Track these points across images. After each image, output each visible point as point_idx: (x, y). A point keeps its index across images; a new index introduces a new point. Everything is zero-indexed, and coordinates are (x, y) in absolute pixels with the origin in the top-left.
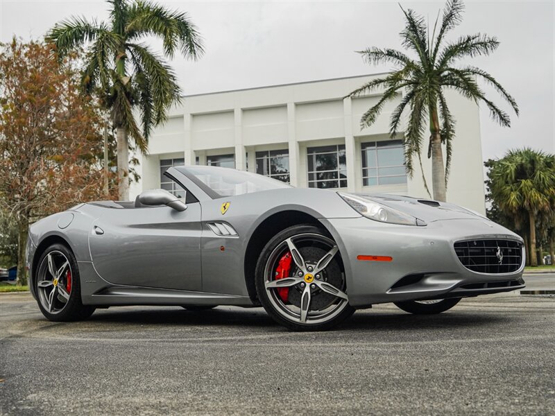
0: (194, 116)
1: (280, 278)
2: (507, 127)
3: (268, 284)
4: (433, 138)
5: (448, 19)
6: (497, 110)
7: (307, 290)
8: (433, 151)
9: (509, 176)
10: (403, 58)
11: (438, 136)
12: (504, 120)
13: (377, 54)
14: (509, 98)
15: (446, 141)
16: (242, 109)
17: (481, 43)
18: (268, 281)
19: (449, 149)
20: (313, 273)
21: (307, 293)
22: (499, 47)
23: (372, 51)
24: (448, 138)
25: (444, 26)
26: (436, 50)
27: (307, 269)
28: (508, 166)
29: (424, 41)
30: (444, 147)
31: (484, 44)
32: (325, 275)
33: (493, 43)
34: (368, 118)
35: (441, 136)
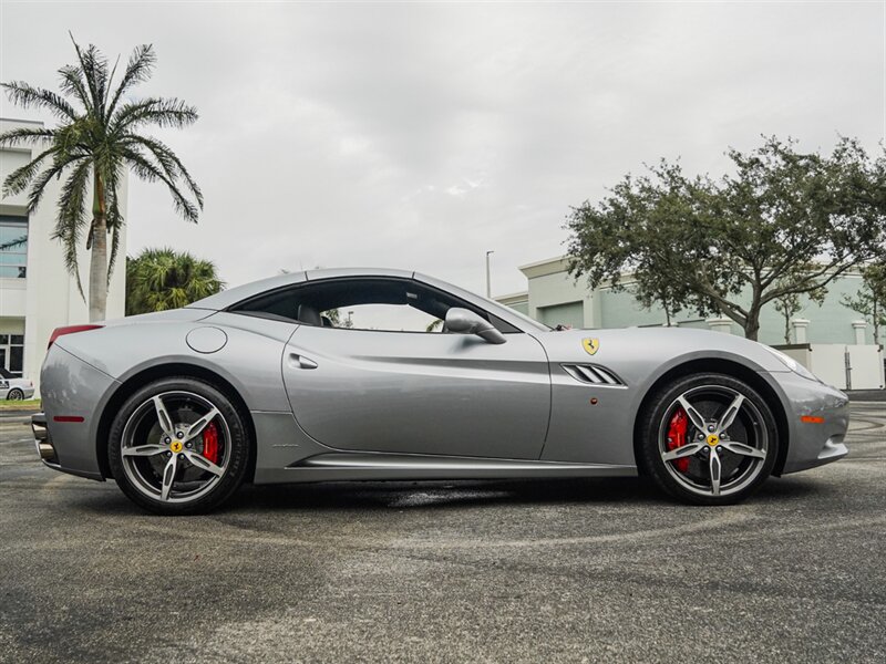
1: (677, 447)
2: (193, 223)
3: (665, 456)
4: (95, 224)
5: (133, 71)
6: (183, 199)
7: (714, 455)
8: (94, 240)
9: (156, 282)
10: (65, 108)
11: (104, 222)
12: (190, 213)
13: (27, 94)
14: (193, 187)
15: (112, 229)
17: (176, 113)
18: (664, 453)
19: (115, 240)
20: (717, 433)
21: (714, 459)
22: (197, 122)
23: (19, 86)
24: (116, 226)
25: (127, 78)
26: (112, 107)
27: (710, 431)
28: (156, 269)
29: (101, 91)
30: (109, 238)
31: (179, 115)
32: (732, 433)
33: (191, 114)
34: (15, 183)
35: (107, 222)
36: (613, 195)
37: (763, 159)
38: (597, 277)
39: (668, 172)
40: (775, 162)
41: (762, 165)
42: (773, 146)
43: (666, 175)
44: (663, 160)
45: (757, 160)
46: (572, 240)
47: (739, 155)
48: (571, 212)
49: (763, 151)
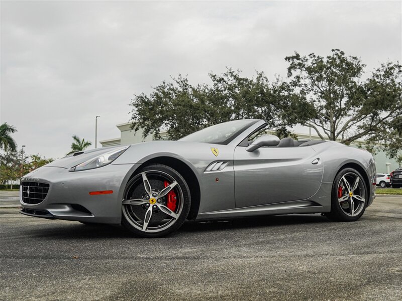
36: (156, 91)
37: (225, 78)
38: (147, 131)
39: (182, 82)
40: (231, 81)
41: (225, 81)
42: (231, 73)
43: (180, 83)
44: (180, 75)
45: (223, 79)
46: (134, 112)
47: (215, 75)
48: (134, 97)
49: (226, 75)
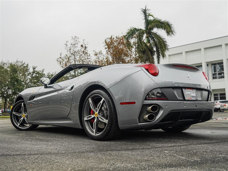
0: (186, 52)
16: (204, 48)
